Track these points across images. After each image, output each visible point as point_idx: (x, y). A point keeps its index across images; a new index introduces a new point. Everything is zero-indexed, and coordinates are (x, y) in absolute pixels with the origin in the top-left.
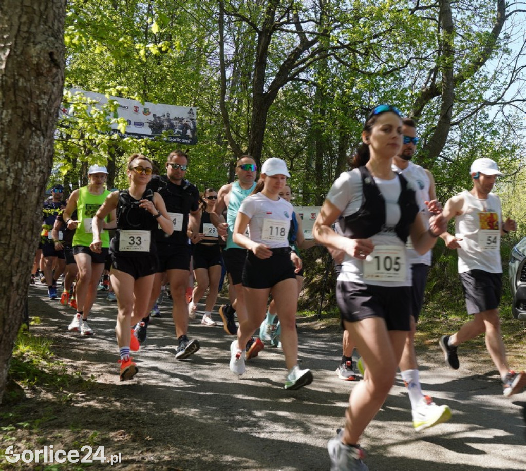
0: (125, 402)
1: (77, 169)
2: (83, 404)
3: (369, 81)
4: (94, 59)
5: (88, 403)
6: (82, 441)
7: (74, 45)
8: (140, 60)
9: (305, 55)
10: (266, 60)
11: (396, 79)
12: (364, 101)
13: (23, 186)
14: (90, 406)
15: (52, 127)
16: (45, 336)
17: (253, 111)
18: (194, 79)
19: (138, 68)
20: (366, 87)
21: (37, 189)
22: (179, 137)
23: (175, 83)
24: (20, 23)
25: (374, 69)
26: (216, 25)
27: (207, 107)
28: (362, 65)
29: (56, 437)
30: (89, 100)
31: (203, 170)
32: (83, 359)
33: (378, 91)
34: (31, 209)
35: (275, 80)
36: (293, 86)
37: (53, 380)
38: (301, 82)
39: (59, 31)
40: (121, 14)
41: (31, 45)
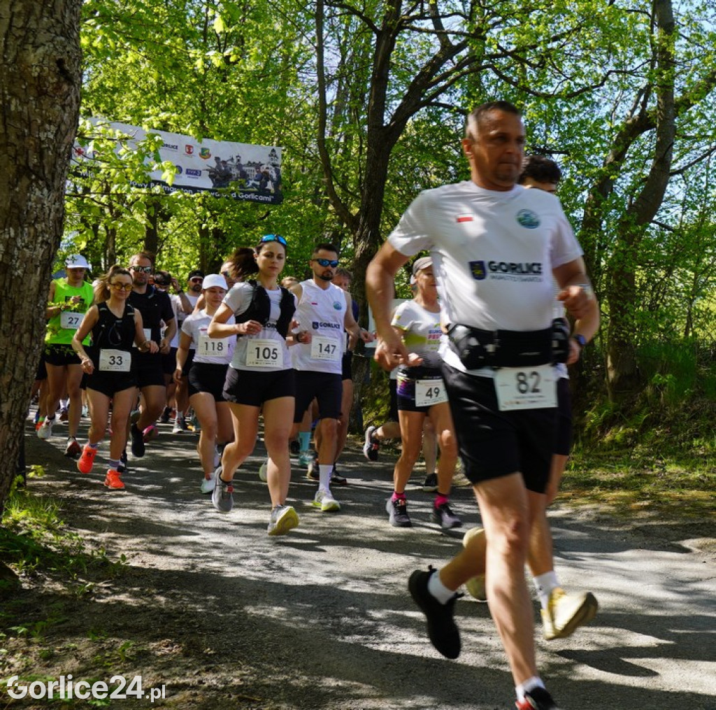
0: (173, 596)
1: (100, 242)
2: (109, 599)
3: (545, 107)
4: (125, 73)
5: (116, 597)
6: (107, 655)
7: (96, 49)
8: (196, 75)
9: (448, 66)
10: (388, 75)
11: (586, 104)
12: (537, 137)
13: (18, 264)
14: (120, 602)
15: (62, 175)
16: (50, 496)
17: (368, 153)
18: (278, 104)
19: (192, 86)
20: (540, 117)
21: (39, 269)
22: (255, 193)
23: (248, 110)
24: (13, 14)
25: (553, 89)
26: (312, 21)
27: (298, 146)
28: (535, 82)
29: (68, 649)
30: (118, 134)
31: (291, 242)
32: (109, 531)
33: (559, 123)
34: (29, 300)
35: (401, 106)
36: (429, 114)
37: (63, 563)
38: (441, 109)
39: (72, 27)
40: (167, 5)
41: (30, 47)
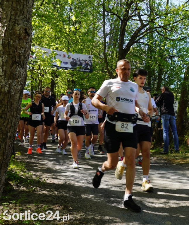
0: (59, 192)
1: (37, 84)
2: (40, 192)
4: (45, 32)
6: (39, 209)
8: (66, 33)
10: (125, 33)
12: (170, 52)
13: (13, 91)
14: (43, 193)
15: (26, 64)
16: (22, 161)
17: (119, 57)
18: (91, 42)
19: (65, 37)
21: (19, 92)
22: (84, 69)
23: (82, 44)
24: (11, 15)
27: (97, 55)
29: (28, 208)
30: (43, 51)
31: (95, 84)
32: (40, 172)
34: (16, 102)
35: (129, 43)
36: (137, 45)
37: (26, 181)
38: (141, 44)
39: (29, 19)
41: (16, 25)
